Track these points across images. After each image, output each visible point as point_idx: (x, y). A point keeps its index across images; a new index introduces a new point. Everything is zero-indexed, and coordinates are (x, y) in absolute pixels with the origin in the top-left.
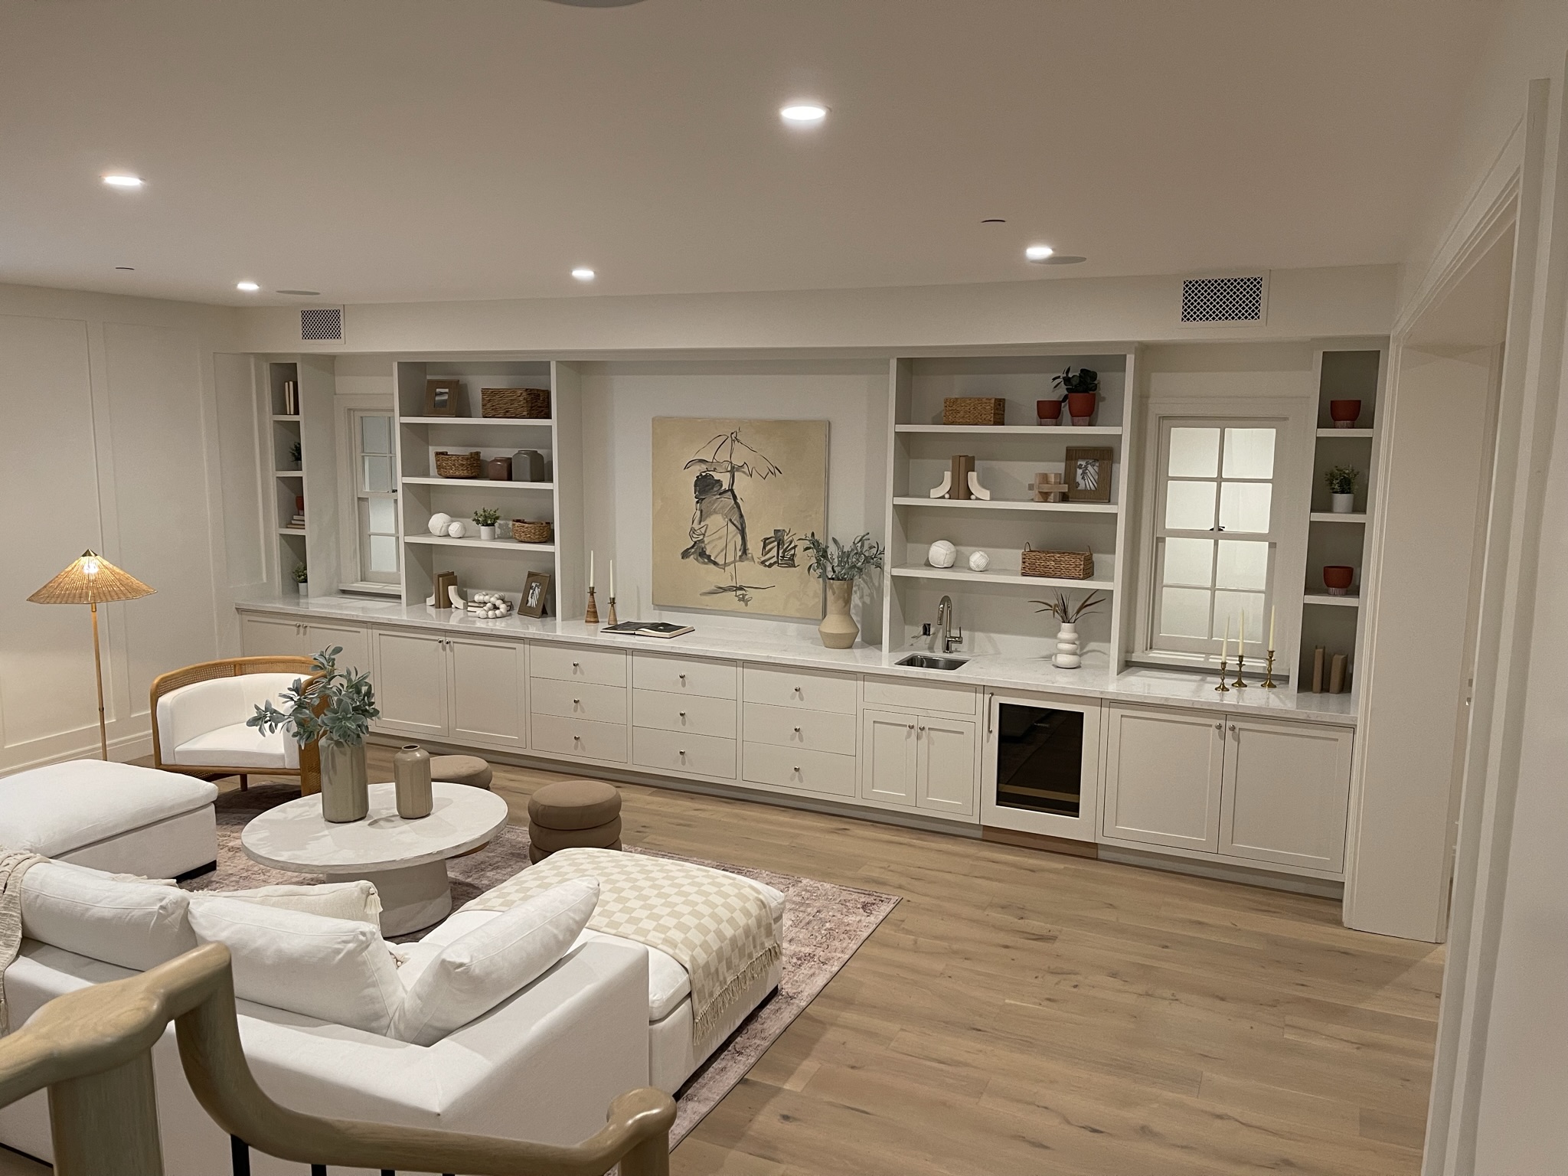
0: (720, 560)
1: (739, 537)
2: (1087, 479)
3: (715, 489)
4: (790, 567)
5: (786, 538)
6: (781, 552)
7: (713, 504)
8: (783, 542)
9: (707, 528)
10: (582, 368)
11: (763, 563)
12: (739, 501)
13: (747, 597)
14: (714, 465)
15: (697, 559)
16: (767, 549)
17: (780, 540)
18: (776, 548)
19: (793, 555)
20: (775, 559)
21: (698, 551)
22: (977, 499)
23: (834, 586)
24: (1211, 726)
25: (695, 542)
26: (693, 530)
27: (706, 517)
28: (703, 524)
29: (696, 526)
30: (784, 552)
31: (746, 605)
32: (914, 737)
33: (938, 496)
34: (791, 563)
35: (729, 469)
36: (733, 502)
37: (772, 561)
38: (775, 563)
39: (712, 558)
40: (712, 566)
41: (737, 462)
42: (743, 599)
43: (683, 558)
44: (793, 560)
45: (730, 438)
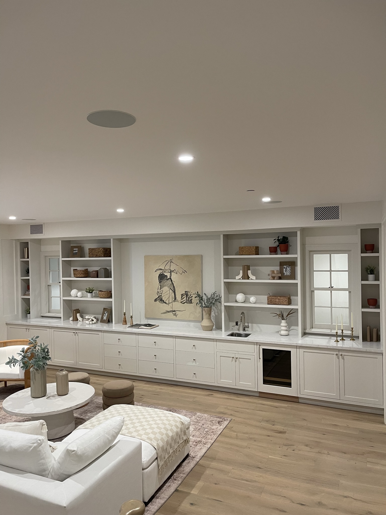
0: (167, 302)
1: (173, 294)
2: (287, 271)
3: (165, 278)
4: (190, 303)
5: (189, 294)
6: (187, 298)
7: (165, 283)
8: (188, 295)
9: (162, 291)
10: (121, 241)
11: (181, 302)
12: (173, 282)
13: (176, 314)
14: (165, 270)
15: (159, 302)
16: (183, 297)
17: (187, 295)
18: (186, 297)
19: (192, 299)
20: (185, 301)
21: (160, 299)
22: (251, 279)
23: (205, 310)
24: (334, 354)
25: (159, 296)
26: (158, 292)
27: (163, 288)
28: (161, 290)
29: (159, 291)
30: (189, 298)
31: (176, 317)
32: (234, 361)
33: (238, 279)
34: (191, 302)
35: (170, 271)
36: (171, 282)
37: (184, 302)
38: (185, 302)
39: (165, 301)
40: (164, 304)
41: (172, 269)
42: (175, 315)
43: (155, 301)
44: (191, 301)
45: (170, 262)
